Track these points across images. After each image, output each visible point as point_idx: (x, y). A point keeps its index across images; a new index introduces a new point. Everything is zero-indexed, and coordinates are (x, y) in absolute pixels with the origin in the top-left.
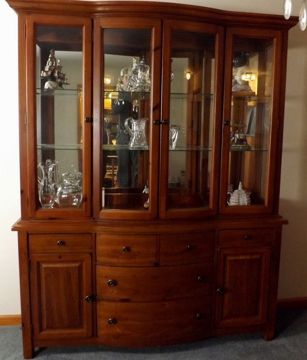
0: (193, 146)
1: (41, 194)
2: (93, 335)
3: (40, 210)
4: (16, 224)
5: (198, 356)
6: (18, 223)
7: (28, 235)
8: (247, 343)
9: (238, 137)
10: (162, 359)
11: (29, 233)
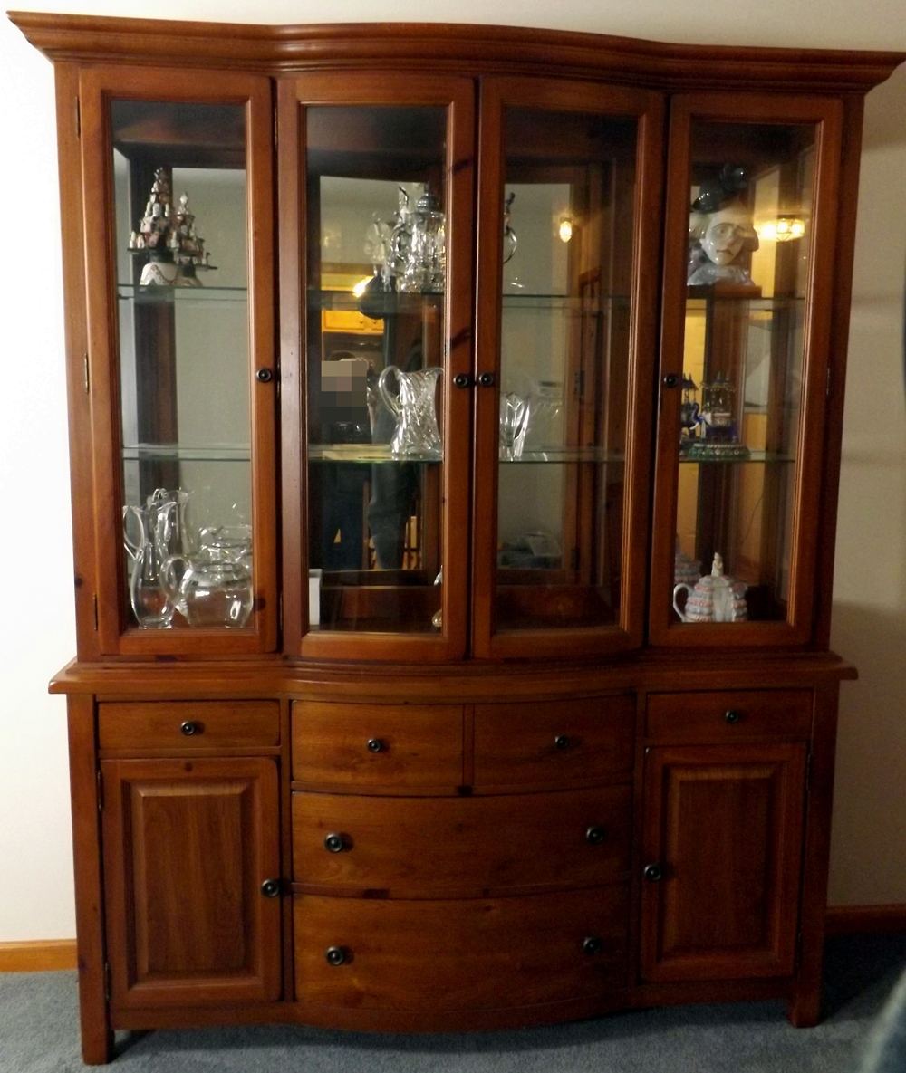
0: (585, 448)
1: (136, 589)
2: (282, 997)
3: (132, 634)
4: (64, 673)
5: (587, 1063)
6: (69, 671)
7: (96, 705)
8: (736, 1030)
9: (709, 421)
10: (482, 1070)
11: (99, 698)
